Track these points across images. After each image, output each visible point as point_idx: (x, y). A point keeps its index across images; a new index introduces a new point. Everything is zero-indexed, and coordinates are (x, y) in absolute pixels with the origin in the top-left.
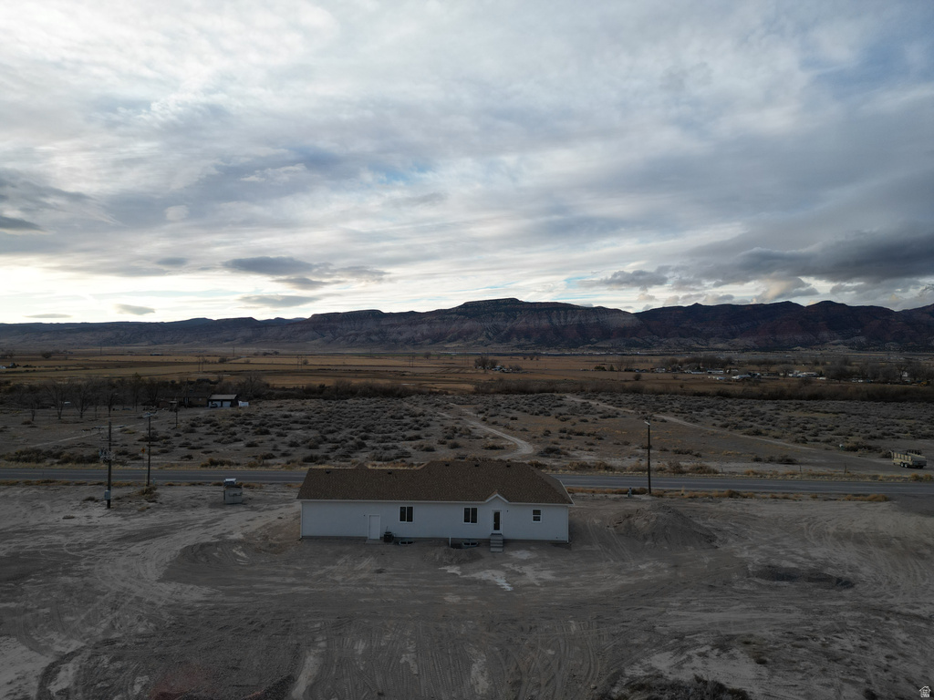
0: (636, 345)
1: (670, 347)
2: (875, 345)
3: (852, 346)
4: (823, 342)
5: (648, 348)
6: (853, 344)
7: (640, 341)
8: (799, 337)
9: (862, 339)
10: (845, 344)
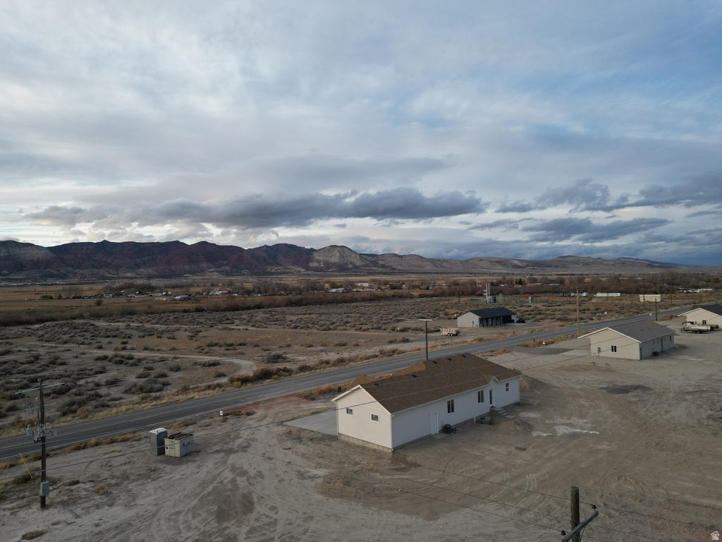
0: (52, 276)
1: (85, 277)
2: (235, 272)
3: (221, 272)
4: (203, 271)
5: (64, 278)
6: (223, 271)
7: (55, 272)
8: (187, 268)
9: (228, 268)
10: (217, 272)
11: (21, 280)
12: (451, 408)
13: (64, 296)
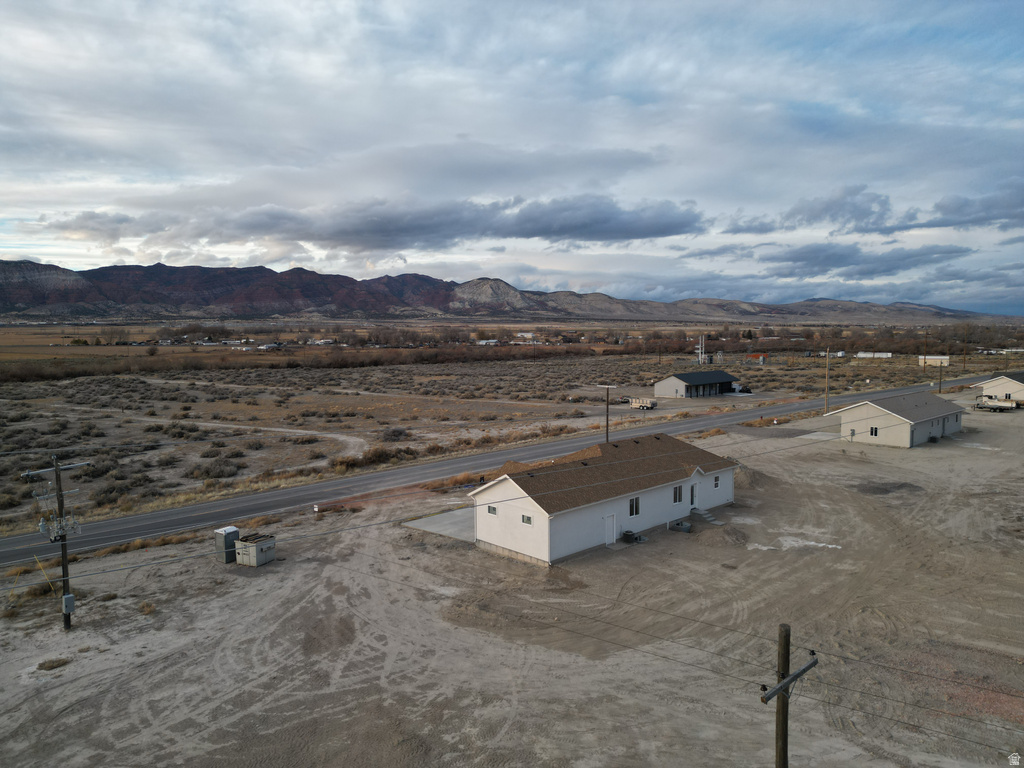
0: (86, 312)
1: (133, 315)
2: (344, 313)
3: (324, 313)
4: (298, 310)
5: (103, 316)
6: (326, 311)
7: (91, 307)
8: (276, 305)
9: (333, 307)
10: (319, 312)
11: (43, 318)
12: (634, 509)
13: (103, 341)
